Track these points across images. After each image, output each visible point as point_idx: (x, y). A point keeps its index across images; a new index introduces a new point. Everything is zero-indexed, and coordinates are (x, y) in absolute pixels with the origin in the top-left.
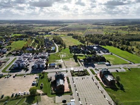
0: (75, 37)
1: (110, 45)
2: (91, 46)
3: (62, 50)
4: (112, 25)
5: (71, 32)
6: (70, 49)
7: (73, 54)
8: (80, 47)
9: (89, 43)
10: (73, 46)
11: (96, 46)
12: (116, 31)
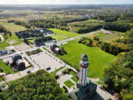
2: (37, 30)
3: (7, 37)
6: (17, 35)
7: (23, 39)
8: (28, 32)
9: (35, 28)
10: (20, 32)
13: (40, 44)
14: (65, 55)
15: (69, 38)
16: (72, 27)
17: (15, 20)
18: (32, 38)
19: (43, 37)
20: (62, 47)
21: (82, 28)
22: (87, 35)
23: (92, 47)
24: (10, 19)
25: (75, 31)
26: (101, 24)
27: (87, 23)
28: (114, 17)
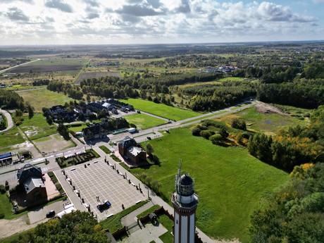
0: (56, 88)
1: (135, 96)
2: (96, 102)
3: (22, 120)
4: (136, 58)
5: (42, 77)
6: (45, 115)
7: (57, 125)
8: (72, 108)
9: (92, 97)
10: (54, 108)
11: (107, 102)
12: (145, 69)
13: (97, 136)
14: (154, 168)
15: (169, 123)
16: (179, 95)
17: (50, 80)
18: (80, 122)
19: (107, 121)
20: (147, 147)
21: (206, 98)
22: (216, 114)
23: (227, 146)
24: (39, 78)
25: (188, 104)
26: (253, 87)
27: (218, 85)
28: (287, 71)
